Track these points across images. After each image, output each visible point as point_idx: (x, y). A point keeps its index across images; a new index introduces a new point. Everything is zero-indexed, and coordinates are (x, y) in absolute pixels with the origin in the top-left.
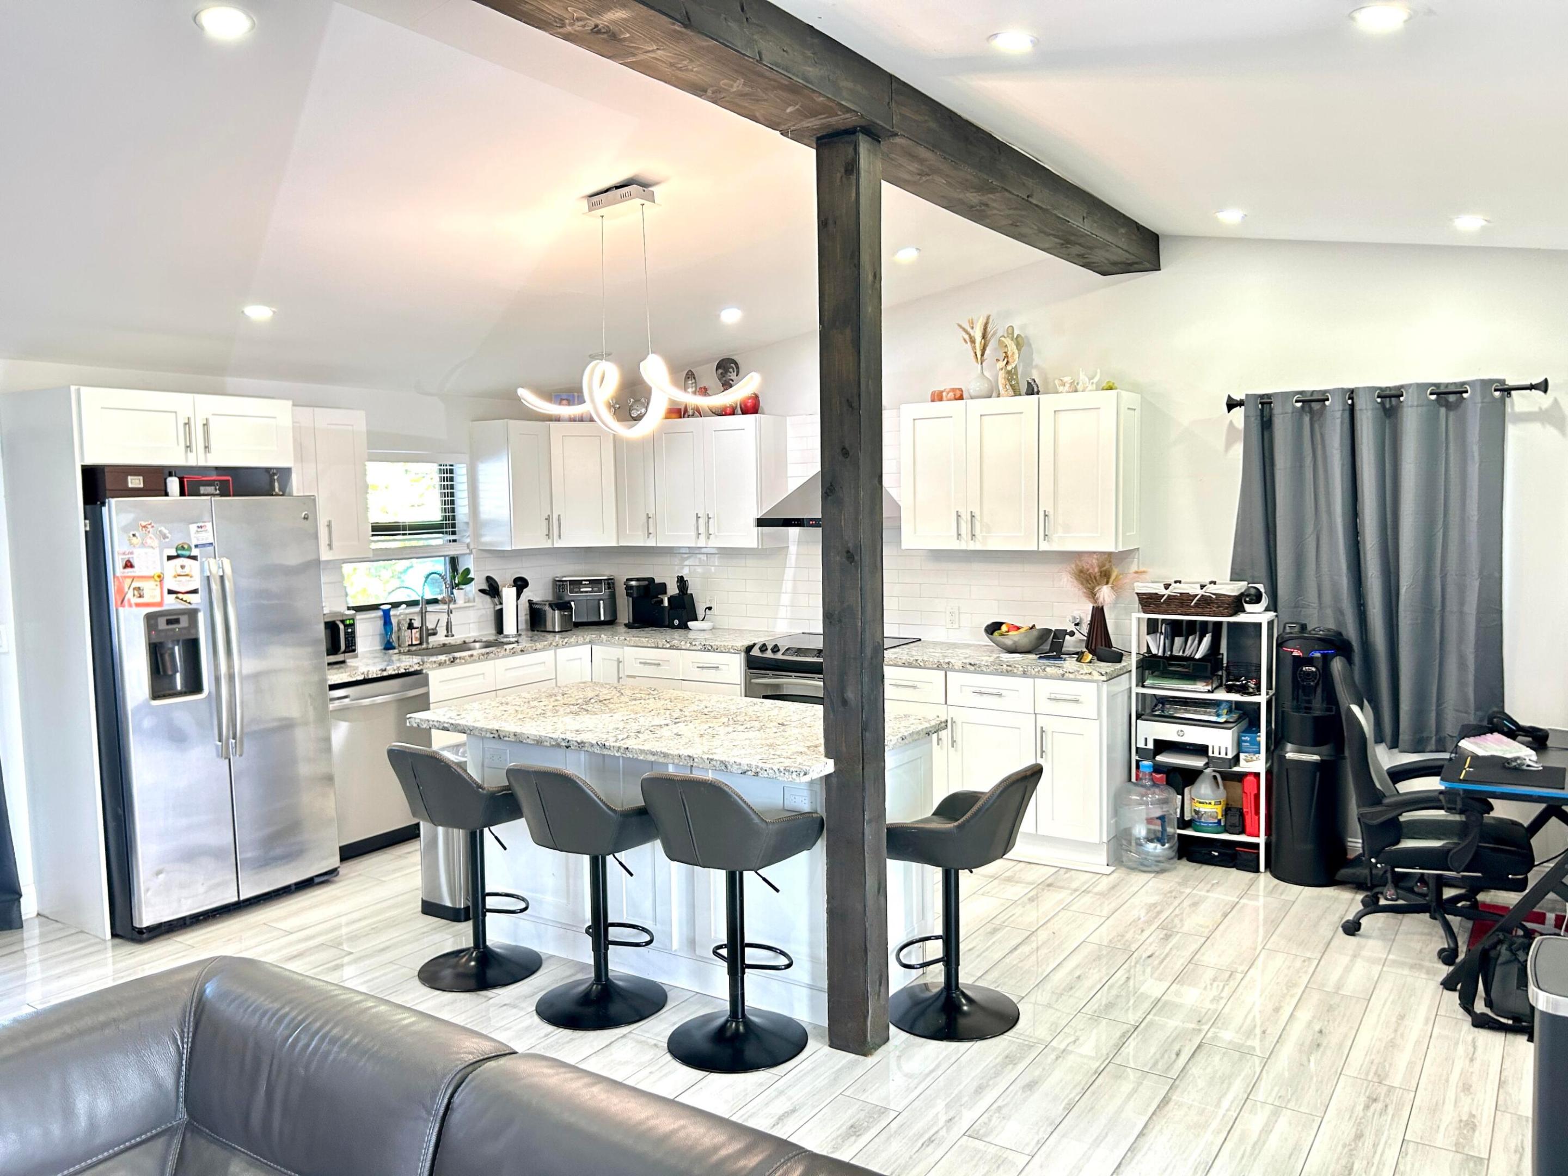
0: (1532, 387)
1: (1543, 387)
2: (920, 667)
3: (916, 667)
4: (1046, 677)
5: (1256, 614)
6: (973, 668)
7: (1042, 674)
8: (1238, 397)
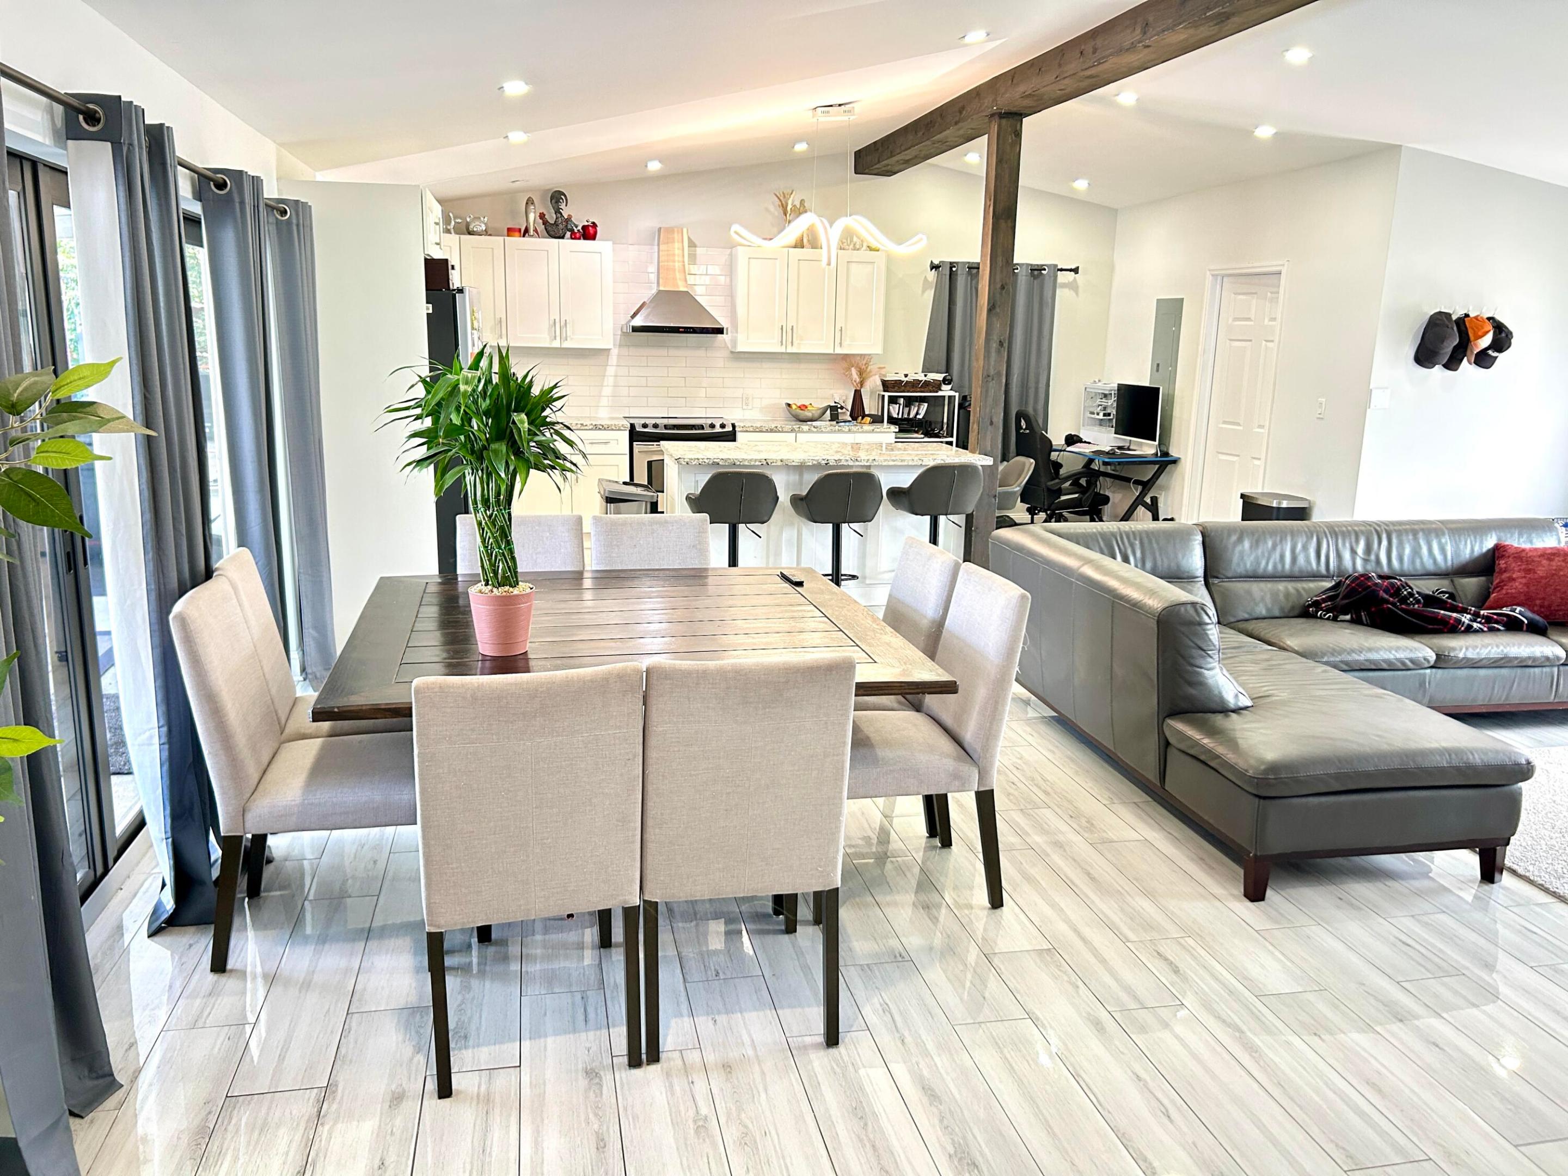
0: (1071, 270)
1: (1076, 271)
2: (779, 432)
3: (776, 432)
4: (863, 432)
5: (946, 391)
6: (815, 430)
7: (860, 430)
8: (936, 262)
